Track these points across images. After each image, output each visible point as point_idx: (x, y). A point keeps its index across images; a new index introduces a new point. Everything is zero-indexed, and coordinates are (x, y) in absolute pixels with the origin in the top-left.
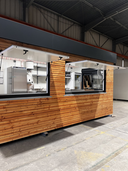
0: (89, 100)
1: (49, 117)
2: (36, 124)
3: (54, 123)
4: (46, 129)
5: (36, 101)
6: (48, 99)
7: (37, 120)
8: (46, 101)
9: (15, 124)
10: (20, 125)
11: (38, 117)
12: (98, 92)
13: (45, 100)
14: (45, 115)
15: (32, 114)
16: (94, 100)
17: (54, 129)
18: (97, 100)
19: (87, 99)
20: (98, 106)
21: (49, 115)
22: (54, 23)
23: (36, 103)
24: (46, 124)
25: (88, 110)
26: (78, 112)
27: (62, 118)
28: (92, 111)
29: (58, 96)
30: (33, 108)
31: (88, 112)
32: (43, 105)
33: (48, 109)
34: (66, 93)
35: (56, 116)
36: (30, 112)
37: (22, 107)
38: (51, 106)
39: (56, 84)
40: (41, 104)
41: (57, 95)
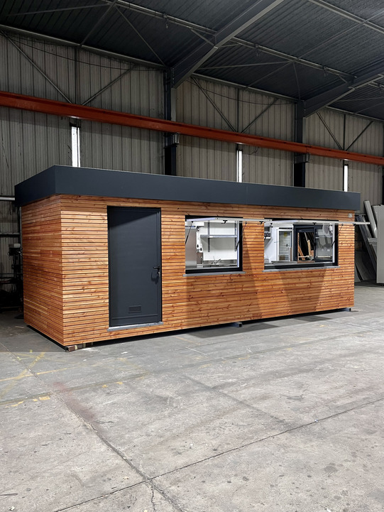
0: (305, 279)
1: (242, 302)
2: (226, 309)
3: (249, 311)
4: (238, 319)
5: (226, 278)
6: (240, 276)
7: (227, 304)
8: (238, 279)
9: (202, 306)
10: (209, 308)
11: (228, 299)
12: (323, 265)
13: (236, 277)
14: (236, 299)
15: (221, 295)
16: (313, 279)
17: (249, 319)
18: (320, 279)
19: (301, 277)
20: (322, 291)
21: (242, 298)
22: (228, 108)
23: (226, 281)
24: (239, 311)
25: (302, 296)
26: (285, 297)
27: (260, 306)
28: (310, 298)
29: (254, 272)
30: (222, 287)
31: (302, 299)
32: (234, 284)
33: (240, 290)
34: (266, 268)
35: (251, 301)
36: (218, 292)
37: (210, 285)
38: (245, 286)
39: (251, 254)
40: (231, 282)
41: (253, 270)
